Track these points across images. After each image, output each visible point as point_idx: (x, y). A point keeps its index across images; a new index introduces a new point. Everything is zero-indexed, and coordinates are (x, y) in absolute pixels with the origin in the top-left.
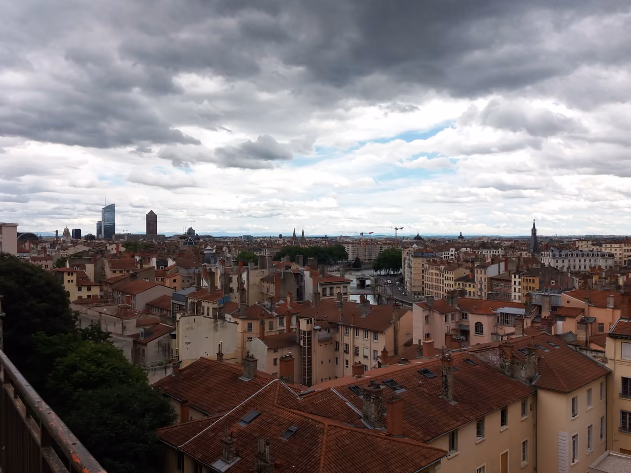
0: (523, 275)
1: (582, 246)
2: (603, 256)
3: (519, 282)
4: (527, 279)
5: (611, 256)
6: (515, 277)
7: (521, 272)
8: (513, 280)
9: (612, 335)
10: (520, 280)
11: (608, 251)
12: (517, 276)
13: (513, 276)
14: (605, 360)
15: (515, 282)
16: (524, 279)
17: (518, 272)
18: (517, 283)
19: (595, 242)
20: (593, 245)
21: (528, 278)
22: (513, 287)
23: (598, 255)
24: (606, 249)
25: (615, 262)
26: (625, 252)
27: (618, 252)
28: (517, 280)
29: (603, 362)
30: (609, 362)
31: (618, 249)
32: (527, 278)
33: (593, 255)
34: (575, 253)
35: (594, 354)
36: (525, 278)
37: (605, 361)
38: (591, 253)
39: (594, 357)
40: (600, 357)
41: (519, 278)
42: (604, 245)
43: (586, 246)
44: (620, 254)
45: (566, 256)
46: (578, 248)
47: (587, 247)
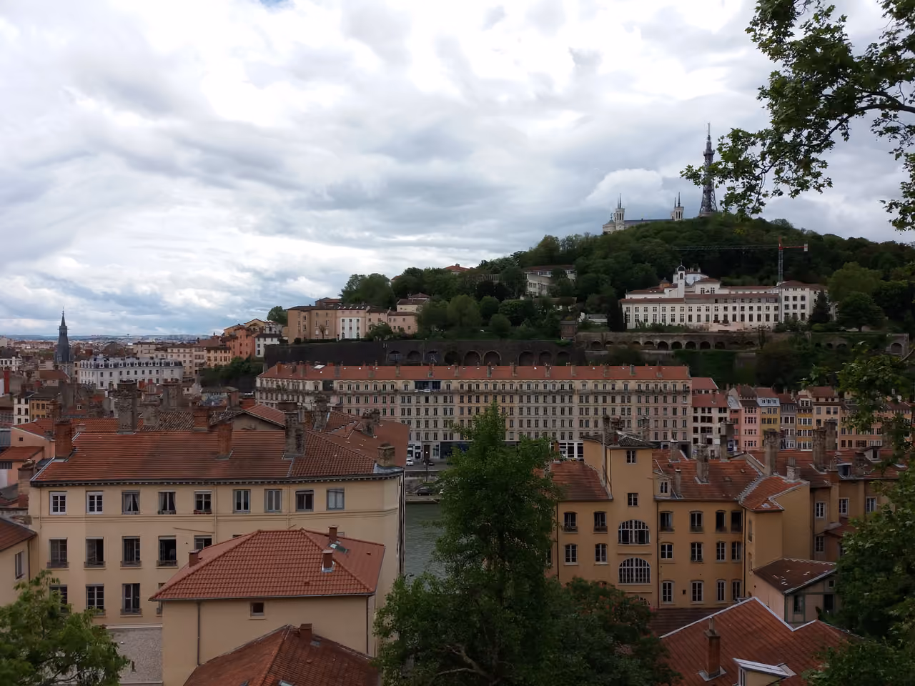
0: (32, 399)
1: (142, 352)
2: (168, 364)
3: (26, 410)
4: (38, 405)
5: (179, 364)
6: (19, 402)
7: (29, 393)
8: (16, 407)
9: (35, 483)
10: (27, 406)
11: (175, 357)
12: (23, 401)
13: (16, 401)
14: (28, 520)
15: (19, 410)
16: (33, 404)
17: (25, 394)
18: (23, 412)
19: (159, 346)
20: (157, 349)
21: (41, 402)
22: (16, 418)
23: (161, 363)
24: (172, 356)
25: (185, 372)
26: (196, 359)
27: (188, 359)
28: (23, 406)
29: (25, 523)
30: (33, 522)
31: (187, 355)
32: (38, 402)
33: (154, 364)
34: (129, 361)
35: (13, 514)
36: (35, 402)
37: (27, 522)
38: (152, 362)
39: (14, 518)
40: (21, 516)
41: (26, 403)
42: (169, 350)
43: (147, 351)
44: (191, 362)
45: (116, 366)
46: (136, 354)
47: (149, 353)
